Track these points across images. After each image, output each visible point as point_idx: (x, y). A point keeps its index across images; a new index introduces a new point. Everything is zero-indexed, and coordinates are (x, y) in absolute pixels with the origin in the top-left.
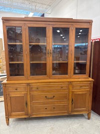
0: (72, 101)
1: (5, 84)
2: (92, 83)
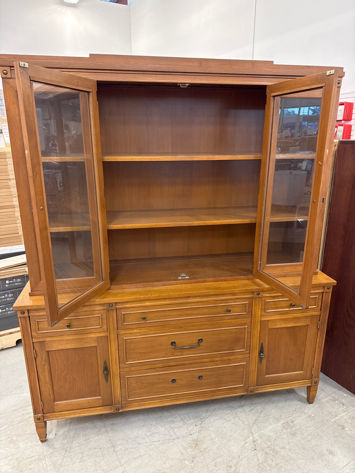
0: (261, 351)
1: (28, 310)
2: (328, 291)
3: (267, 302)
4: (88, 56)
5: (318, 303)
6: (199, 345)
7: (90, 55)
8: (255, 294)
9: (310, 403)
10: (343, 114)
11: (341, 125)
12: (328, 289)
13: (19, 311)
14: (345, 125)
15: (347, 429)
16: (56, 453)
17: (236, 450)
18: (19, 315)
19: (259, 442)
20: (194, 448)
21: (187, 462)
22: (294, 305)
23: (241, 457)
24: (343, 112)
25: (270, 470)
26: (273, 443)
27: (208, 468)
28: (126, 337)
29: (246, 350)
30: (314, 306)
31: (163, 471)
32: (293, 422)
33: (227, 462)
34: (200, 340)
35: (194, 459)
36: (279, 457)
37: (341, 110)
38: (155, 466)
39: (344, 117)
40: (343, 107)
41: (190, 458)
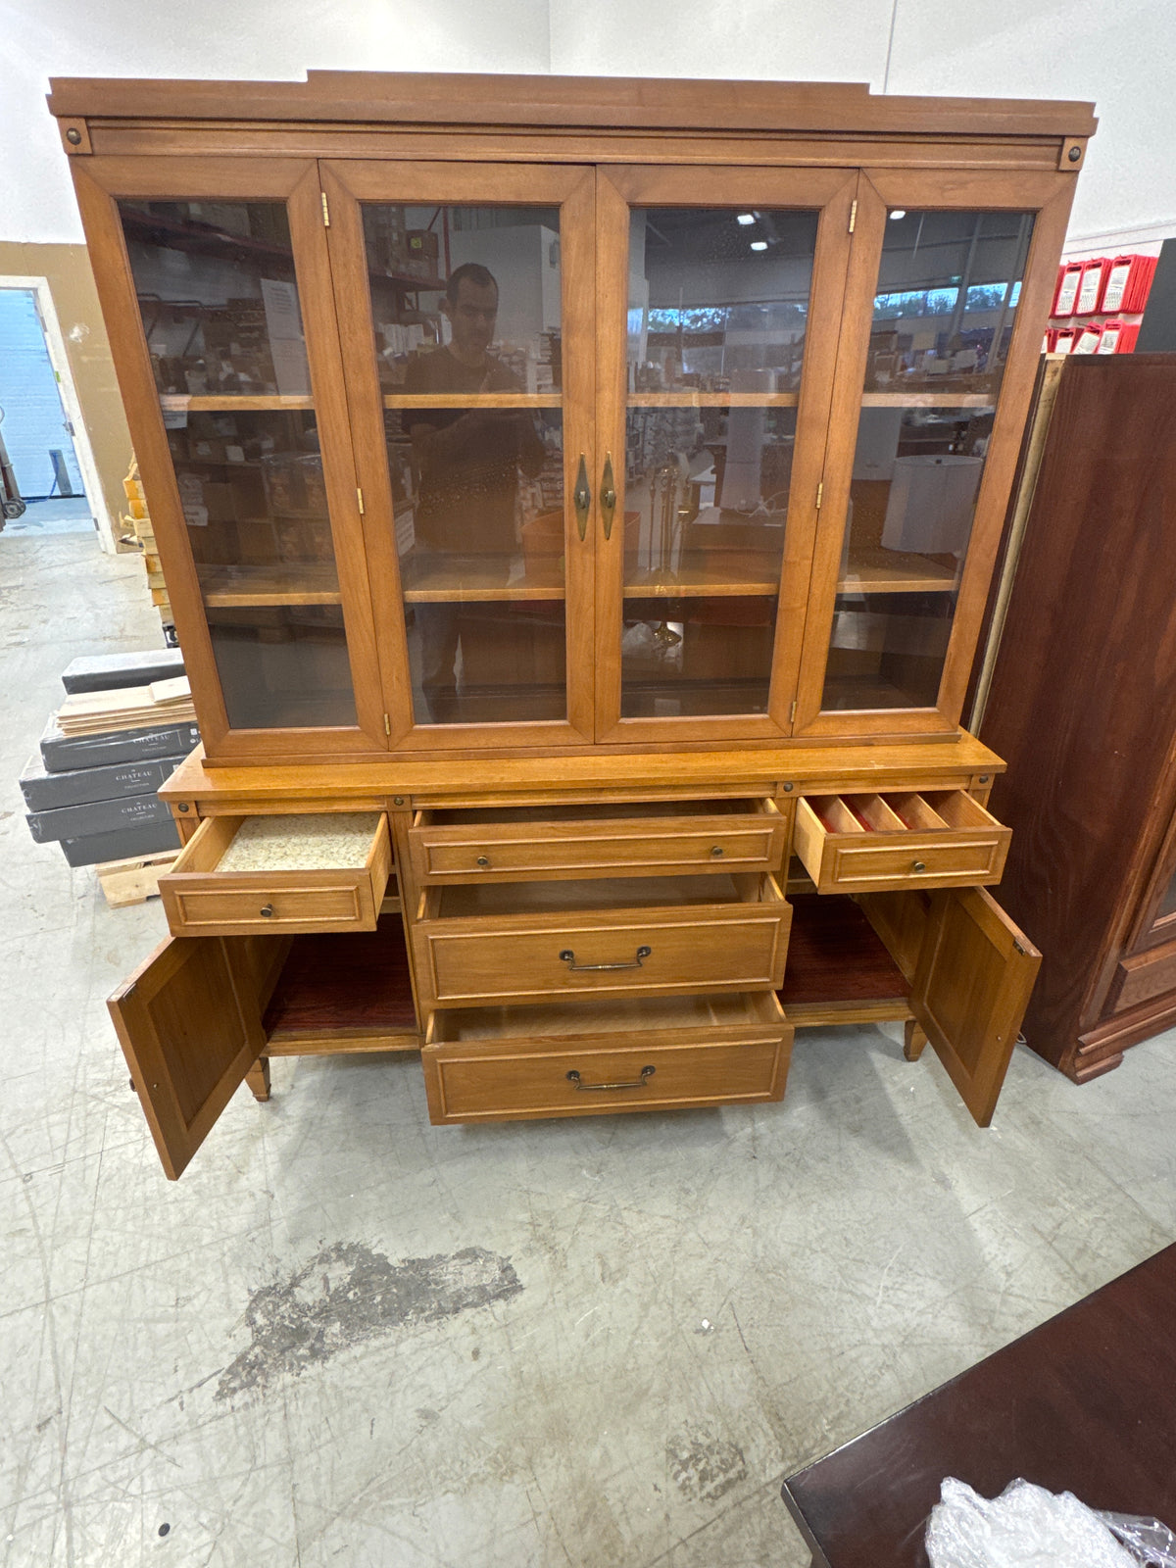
1: (196, 802)
2: (981, 786)
3: (843, 855)
4: (304, 79)
5: (995, 862)
6: (639, 962)
7: (311, 73)
8: (780, 788)
9: (909, 1060)
10: (1122, 292)
11: (1115, 327)
12: (981, 781)
13: (174, 802)
14: (1125, 327)
16: (288, 1127)
18: (176, 813)
19: (766, 1142)
21: (585, 1172)
22: (922, 867)
23: (716, 1172)
24: (1123, 286)
25: (783, 1207)
26: (800, 1145)
27: (634, 1189)
28: (434, 934)
29: (774, 981)
30: (983, 869)
32: (858, 1100)
34: (643, 952)
35: (603, 1167)
36: (811, 1179)
37: (1117, 282)
38: (510, 1174)
39: (1123, 304)
40: (1126, 269)
41: (593, 1164)
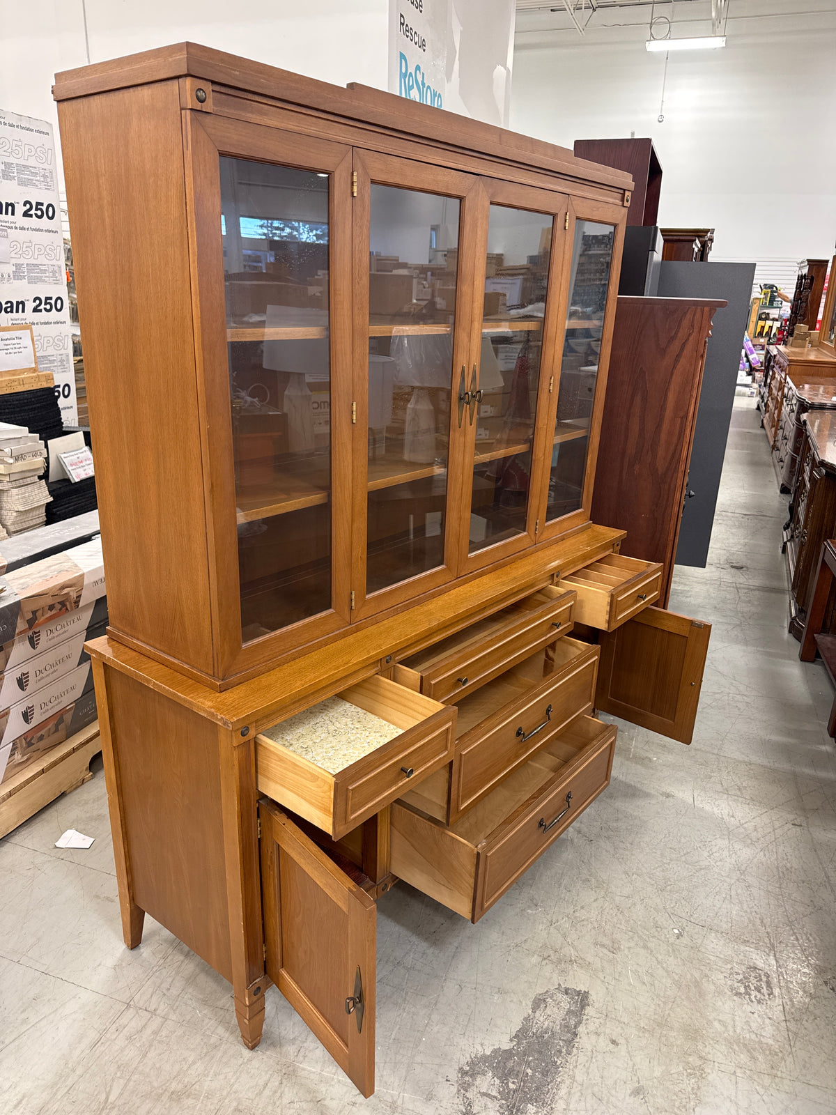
15: (655, 759)
16: (305, 1045)
17: (570, 856)
20: (518, 887)
25: (632, 854)
27: (564, 900)
31: (513, 944)
33: (577, 878)
36: (625, 832)
38: (495, 945)
41: (528, 904)
